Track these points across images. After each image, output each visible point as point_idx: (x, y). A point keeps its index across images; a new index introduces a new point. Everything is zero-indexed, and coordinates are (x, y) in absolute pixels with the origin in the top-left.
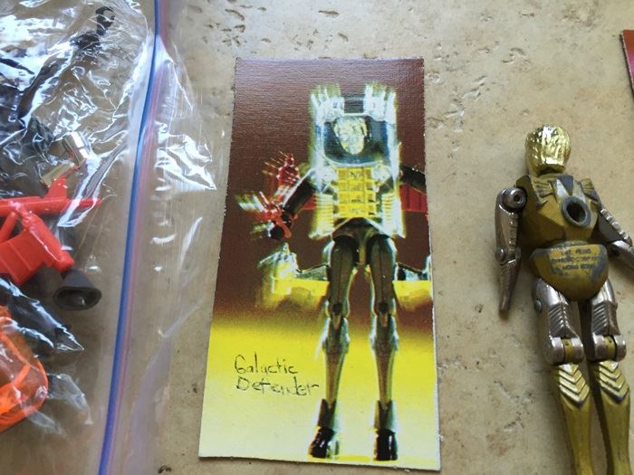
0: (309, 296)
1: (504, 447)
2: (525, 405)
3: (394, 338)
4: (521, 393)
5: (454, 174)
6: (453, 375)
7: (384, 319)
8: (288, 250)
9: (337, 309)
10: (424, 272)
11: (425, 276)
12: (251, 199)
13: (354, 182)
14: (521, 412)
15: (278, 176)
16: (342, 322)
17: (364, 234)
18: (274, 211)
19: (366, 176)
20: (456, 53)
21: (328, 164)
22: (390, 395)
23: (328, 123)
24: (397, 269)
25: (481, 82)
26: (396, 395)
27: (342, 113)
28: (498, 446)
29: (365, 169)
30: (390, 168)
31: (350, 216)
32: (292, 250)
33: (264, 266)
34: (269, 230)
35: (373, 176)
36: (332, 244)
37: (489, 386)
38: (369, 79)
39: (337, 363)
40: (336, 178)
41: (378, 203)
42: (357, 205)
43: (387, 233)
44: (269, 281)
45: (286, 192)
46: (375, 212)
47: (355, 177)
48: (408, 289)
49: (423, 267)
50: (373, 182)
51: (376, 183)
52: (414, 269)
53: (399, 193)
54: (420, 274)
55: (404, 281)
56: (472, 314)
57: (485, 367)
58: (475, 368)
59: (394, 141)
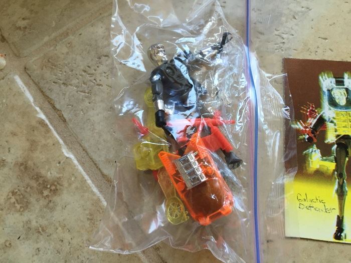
0: (328, 169)
8: (316, 148)
9: (340, 176)
12: (297, 124)
13: (343, 119)
15: (308, 114)
16: (343, 182)
18: (308, 129)
21: (330, 109)
23: (328, 90)
27: (335, 86)
31: (343, 134)
32: (318, 147)
33: (306, 154)
34: (306, 138)
36: (336, 146)
39: (343, 199)
40: (335, 116)
44: (309, 161)
45: (312, 121)
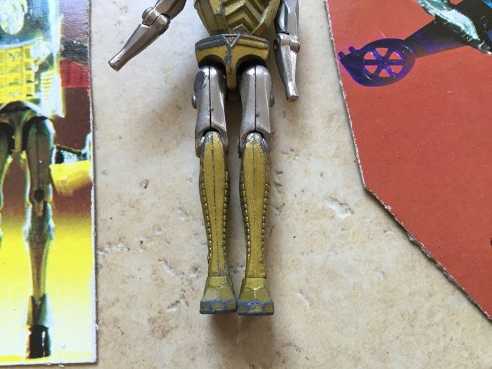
1: (166, 329)
2: (191, 281)
3: (49, 227)
4: (186, 268)
6: (114, 259)
7: (39, 208)
10: (83, 152)
11: (85, 155)
13: (12, 64)
14: (187, 288)
17: (21, 118)
19: (24, 54)
22: (44, 288)
24: (55, 151)
26: (50, 288)
28: (161, 329)
29: (25, 48)
30: (49, 45)
31: (6, 100)
35: (32, 53)
37: (153, 266)
41: (37, 83)
42: (14, 88)
43: (45, 115)
46: (33, 92)
47: (13, 58)
48: (67, 172)
49: (83, 146)
50: (31, 61)
51: (36, 62)
52: (73, 150)
53: (59, 69)
54: (79, 155)
55: (62, 164)
56: (137, 191)
57: (148, 245)
58: (139, 248)
59: (56, 15)
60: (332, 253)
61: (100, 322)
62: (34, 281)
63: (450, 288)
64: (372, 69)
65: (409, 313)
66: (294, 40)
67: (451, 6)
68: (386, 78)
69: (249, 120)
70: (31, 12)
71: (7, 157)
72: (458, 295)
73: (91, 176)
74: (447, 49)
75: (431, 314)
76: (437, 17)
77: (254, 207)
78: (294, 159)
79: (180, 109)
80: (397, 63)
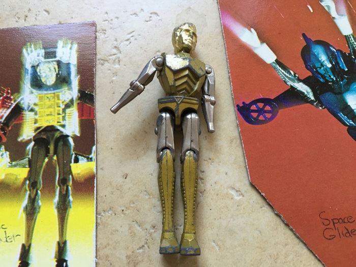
0: (16, 179)
1: (136, 262)
2: (151, 234)
3: (69, 200)
4: (148, 226)
5: (114, 93)
6: (107, 220)
7: (63, 189)
8: (4, 150)
9: (34, 185)
10: (90, 157)
11: (91, 159)
14: (148, 238)
16: (37, 193)
17: (54, 135)
19: (56, 98)
20: (117, 18)
21: (32, 93)
22: (66, 236)
23: (33, 67)
24: (74, 156)
25: (132, 35)
26: (69, 237)
27: (43, 59)
28: (133, 262)
29: (56, 94)
30: (71, 92)
31: (45, 125)
32: (6, 150)
35: (61, 98)
36: (33, 143)
37: (129, 224)
38: (61, 37)
39: (32, 220)
40: (37, 101)
41: (63, 115)
42: (50, 118)
43: (68, 134)
45: (4, 113)
46: (61, 121)
47: (49, 99)
48: (80, 168)
49: (90, 153)
50: (60, 102)
51: (63, 102)
52: (85, 155)
53: (77, 108)
54: (88, 158)
55: (78, 164)
56: (120, 180)
57: (127, 212)
58: (121, 214)
59: (75, 75)
60: (232, 219)
61: (98, 257)
62: (59, 232)
63: (297, 241)
64: (255, 115)
65: (274, 255)
66: (213, 99)
67: (299, 80)
68: (262, 120)
69: (187, 144)
70: (60, 73)
71: (45, 159)
72: (301, 245)
73: (95, 171)
74: (296, 105)
75: (287, 255)
76: (291, 86)
77: (189, 192)
78: (211, 164)
79: (146, 133)
80: (269, 112)
